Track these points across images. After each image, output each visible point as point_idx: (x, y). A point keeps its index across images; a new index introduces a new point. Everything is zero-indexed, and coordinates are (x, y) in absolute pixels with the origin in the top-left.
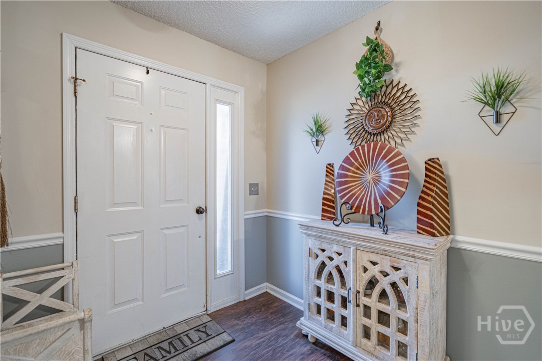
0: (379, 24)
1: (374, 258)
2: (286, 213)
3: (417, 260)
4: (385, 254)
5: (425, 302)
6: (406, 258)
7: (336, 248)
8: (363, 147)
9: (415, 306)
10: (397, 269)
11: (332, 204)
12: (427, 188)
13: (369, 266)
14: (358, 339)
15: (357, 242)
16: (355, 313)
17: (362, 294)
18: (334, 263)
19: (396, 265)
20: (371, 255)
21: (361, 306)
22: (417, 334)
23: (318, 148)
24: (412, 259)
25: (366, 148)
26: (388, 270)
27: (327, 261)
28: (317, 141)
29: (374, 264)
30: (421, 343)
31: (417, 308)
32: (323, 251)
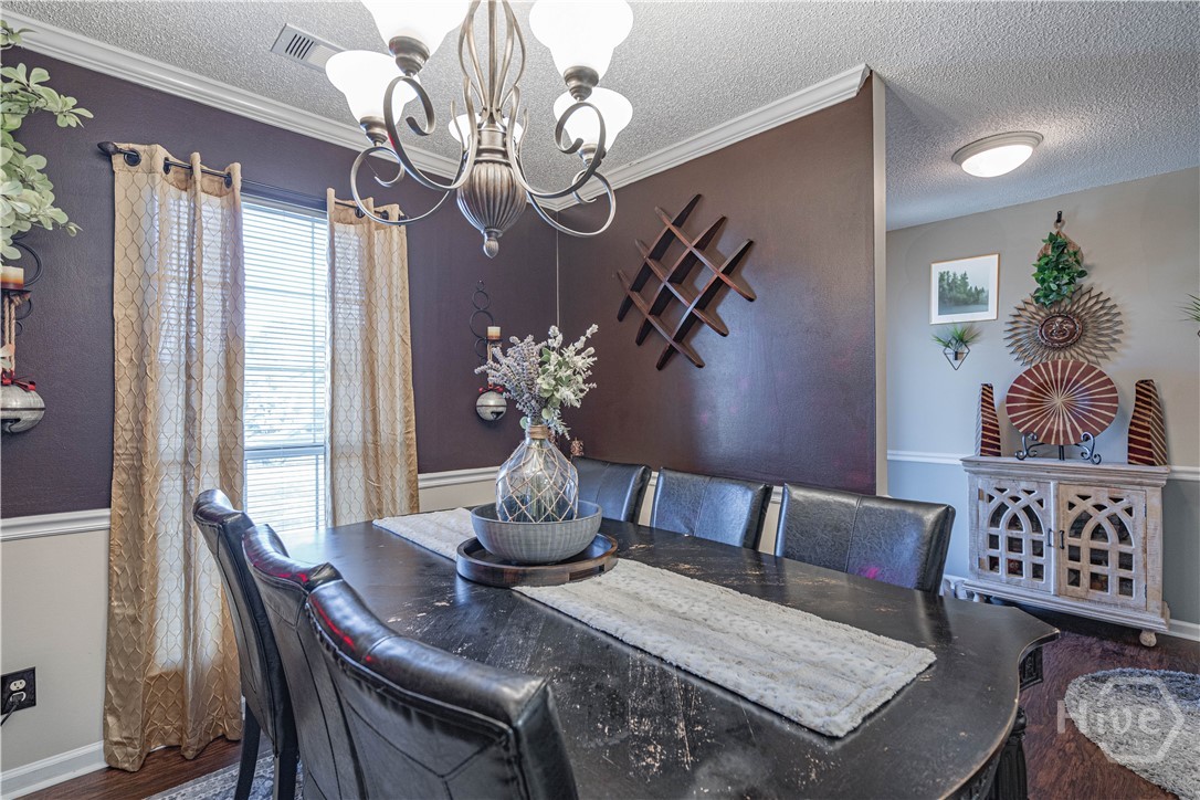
0: (1060, 215)
1: (1084, 491)
2: (900, 452)
3: (1144, 488)
4: (1101, 484)
5: (1156, 529)
6: (1130, 487)
7: (1024, 485)
8: (1046, 365)
9: (1142, 536)
10: (1116, 500)
11: (996, 436)
12: (1139, 412)
13: (1077, 501)
14: (1062, 586)
15: (1060, 475)
16: (1057, 557)
17: (1067, 534)
18: (1022, 503)
19: (1116, 495)
20: (1081, 488)
21: (1067, 547)
22: (1145, 566)
23: (957, 363)
24: (1138, 487)
25: (1050, 366)
26: (1105, 502)
27: (1009, 503)
28: (956, 353)
29: (1084, 498)
30: (1150, 573)
31: (1145, 538)
32: (1002, 491)
